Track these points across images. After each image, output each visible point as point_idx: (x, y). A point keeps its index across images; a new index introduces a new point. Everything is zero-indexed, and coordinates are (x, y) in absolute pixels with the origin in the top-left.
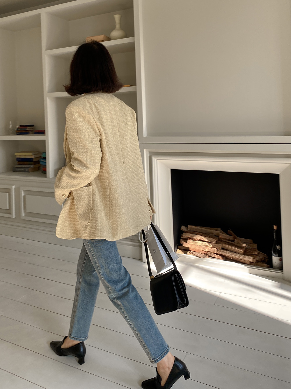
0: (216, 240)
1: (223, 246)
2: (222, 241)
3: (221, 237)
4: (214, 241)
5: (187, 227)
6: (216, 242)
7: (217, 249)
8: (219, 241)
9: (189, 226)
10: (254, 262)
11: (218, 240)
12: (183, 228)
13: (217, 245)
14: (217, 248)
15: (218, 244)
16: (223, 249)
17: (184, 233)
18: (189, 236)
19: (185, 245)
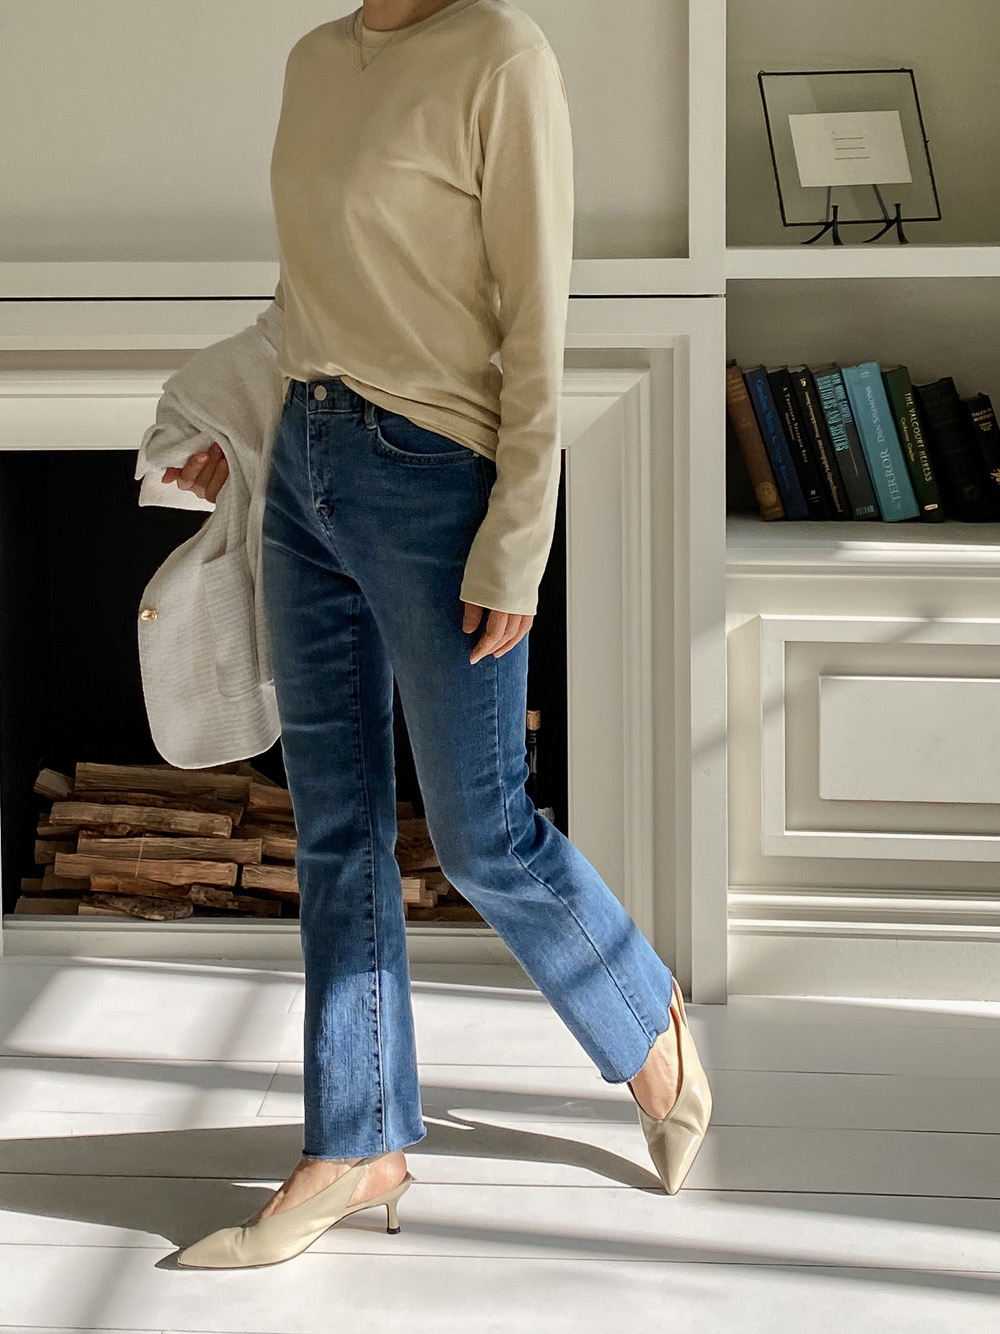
0: (233, 820)
1: (272, 846)
2: (265, 823)
3: (257, 801)
4: (222, 824)
5: (68, 771)
6: (234, 828)
7: (240, 867)
8: (251, 823)
9: (79, 766)
10: (431, 903)
11: (243, 822)
12: (48, 780)
13: (239, 842)
14: (240, 861)
15: (245, 837)
16: (269, 860)
17: (56, 807)
18: (87, 818)
19: (68, 865)
